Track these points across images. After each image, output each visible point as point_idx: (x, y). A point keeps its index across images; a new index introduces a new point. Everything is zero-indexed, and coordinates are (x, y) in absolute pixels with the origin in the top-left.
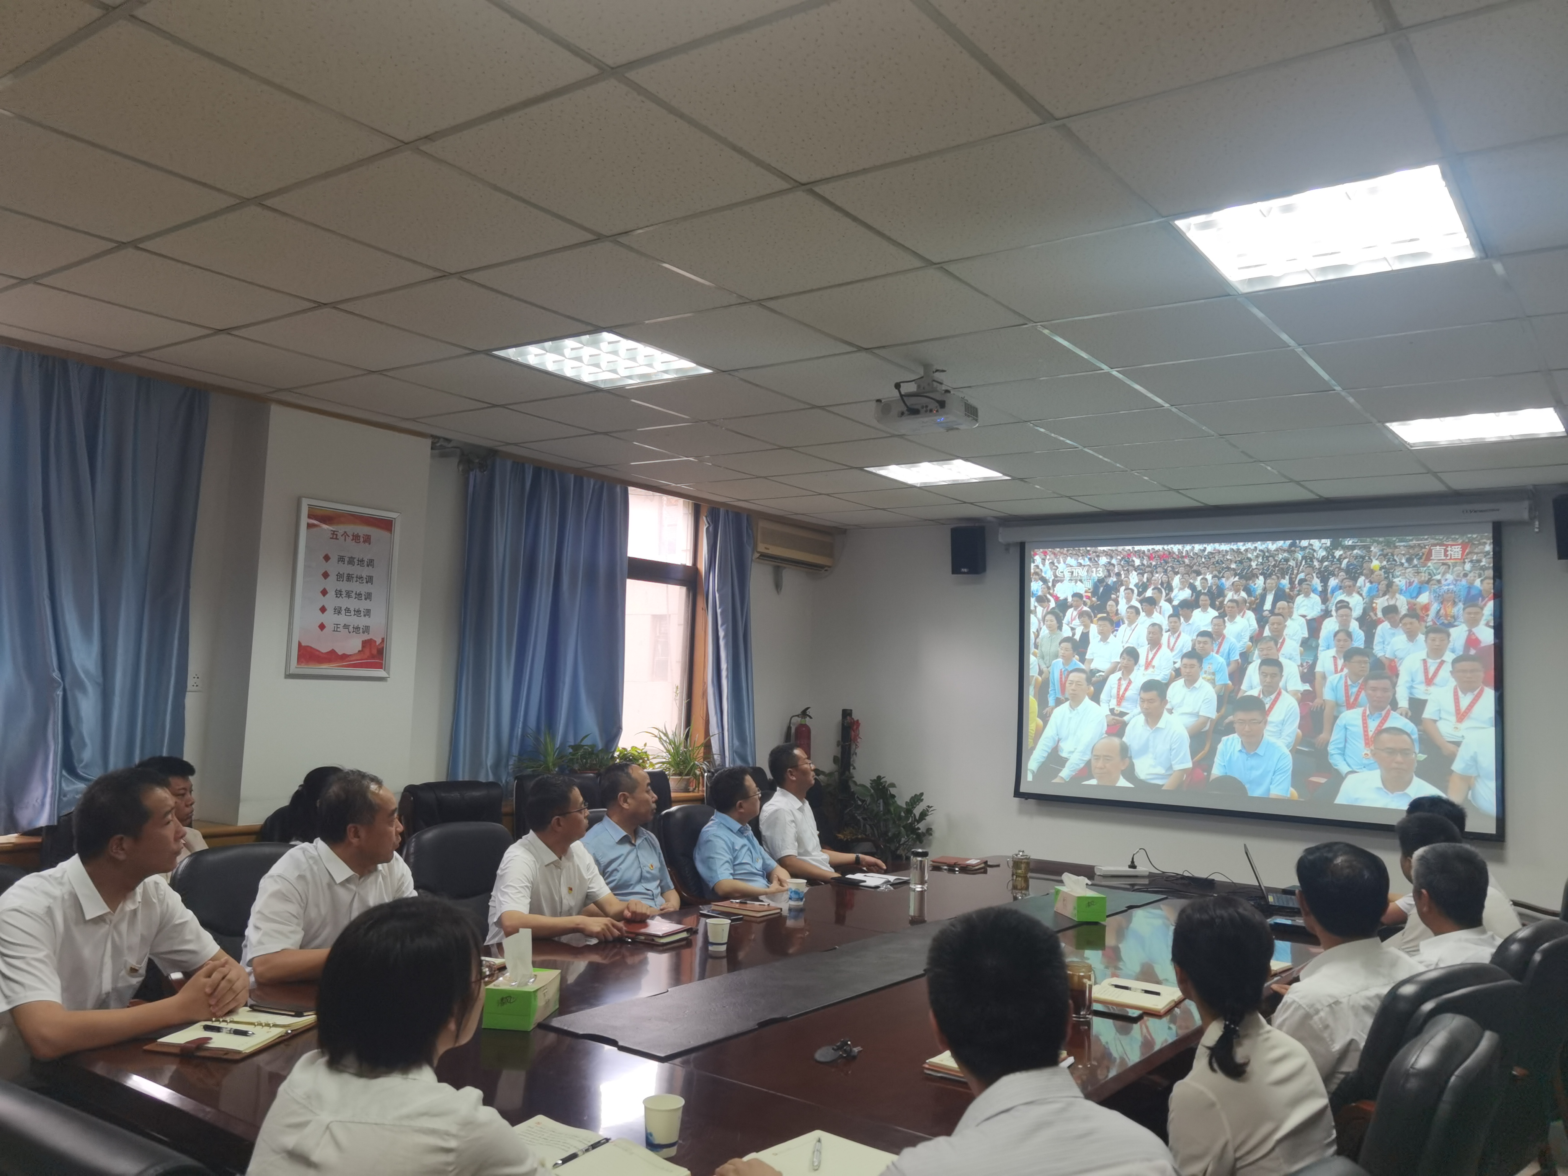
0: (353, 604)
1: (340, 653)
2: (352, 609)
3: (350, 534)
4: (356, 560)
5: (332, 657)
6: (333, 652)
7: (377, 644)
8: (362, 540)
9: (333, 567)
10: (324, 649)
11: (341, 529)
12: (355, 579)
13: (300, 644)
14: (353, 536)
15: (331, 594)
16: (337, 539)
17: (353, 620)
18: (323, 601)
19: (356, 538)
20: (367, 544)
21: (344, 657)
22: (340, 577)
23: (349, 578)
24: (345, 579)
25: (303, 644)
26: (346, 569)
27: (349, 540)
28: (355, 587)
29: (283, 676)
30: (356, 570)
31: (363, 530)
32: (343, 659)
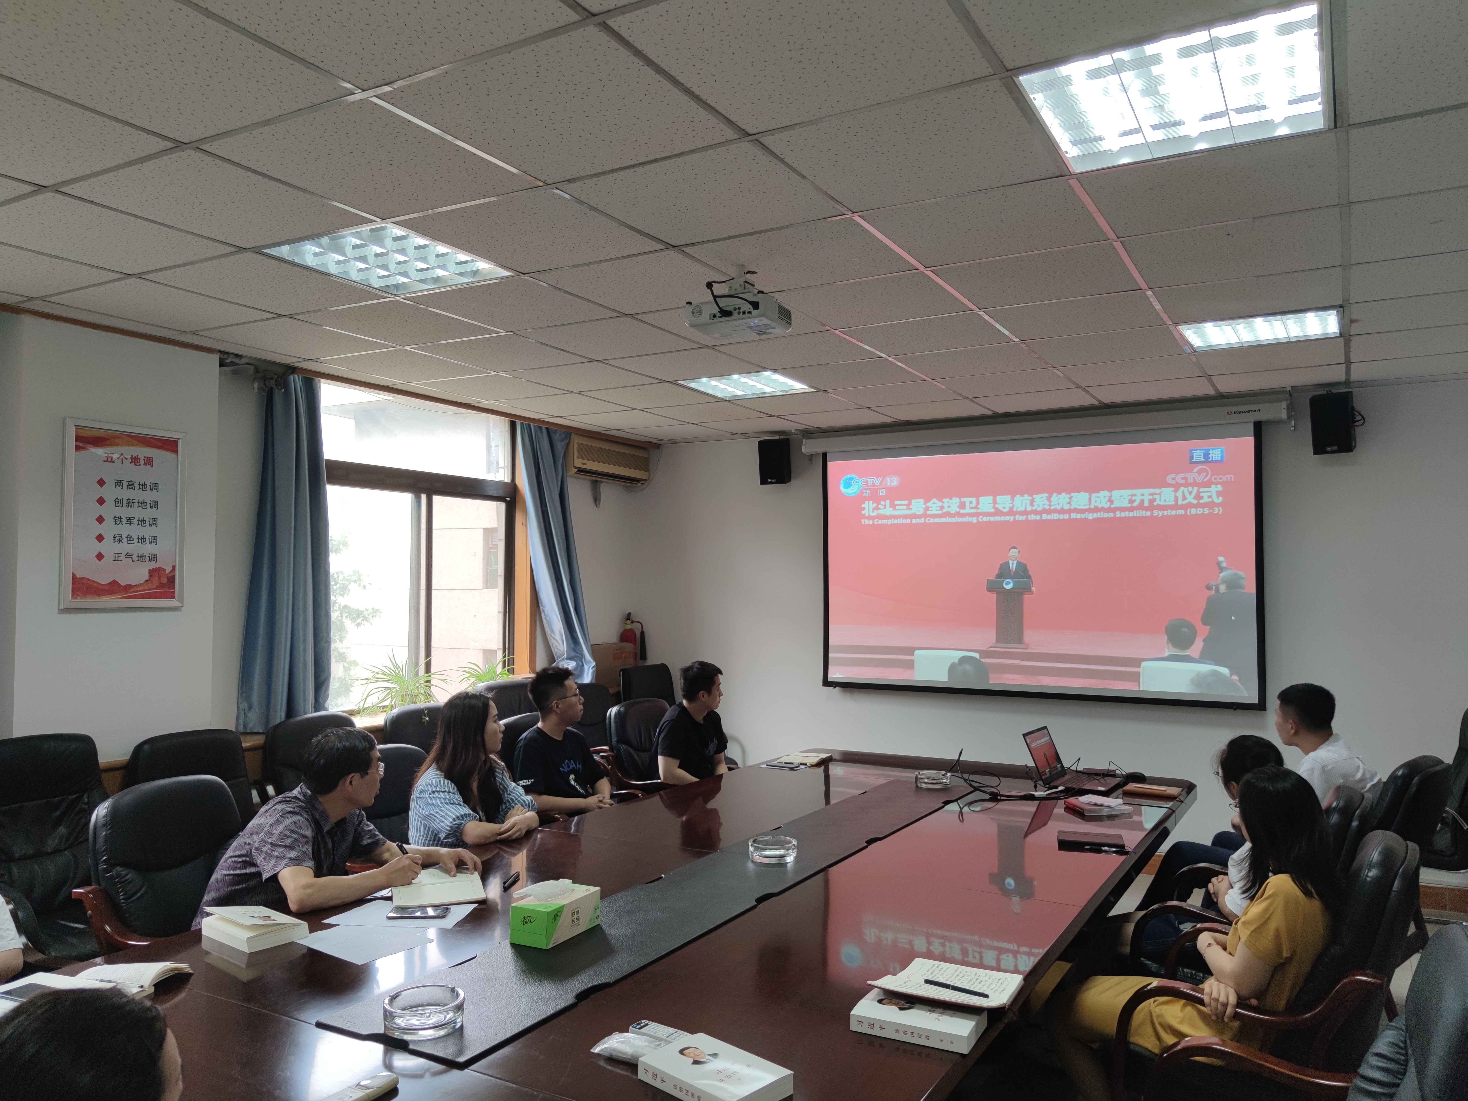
0: (136, 531)
1: (123, 584)
2: (135, 537)
3: (129, 457)
4: (136, 484)
5: (114, 588)
6: (114, 583)
7: (167, 572)
8: (142, 462)
9: (109, 492)
10: (104, 580)
11: (115, 452)
12: (136, 505)
13: (74, 576)
14: (132, 458)
15: (109, 521)
16: (112, 461)
17: (136, 548)
18: (100, 529)
19: (135, 460)
20: (148, 467)
21: (128, 588)
22: (118, 502)
23: (130, 503)
24: (125, 504)
25: (78, 576)
26: (125, 494)
27: (127, 463)
28: (136, 512)
29: (56, 610)
30: (137, 495)
31: (143, 452)
32: (127, 590)
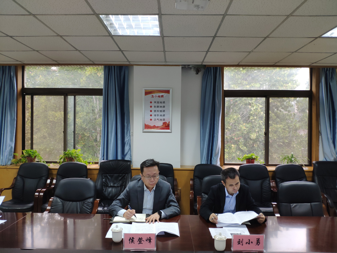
0: (160, 113)
2: (159, 115)
3: (157, 95)
4: (159, 102)
6: (154, 126)
7: (167, 123)
8: (161, 97)
9: (153, 105)
10: (152, 125)
11: (154, 95)
12: (160, 107)
15: (153, 111)
16: (153, 97)
17: (160, 117)
18: (151, 113)
19: (159, 96)
20: (162, 97)
21: (158, 127)
22: (155, 107)
23: (158, 107)
25: (146, 124)
26: (156, 105)
27: (157, 97)
28: (160, 109)
29: (142, 132)
30: (160, 105)
31: (161, 94)
32: (157, 127)
